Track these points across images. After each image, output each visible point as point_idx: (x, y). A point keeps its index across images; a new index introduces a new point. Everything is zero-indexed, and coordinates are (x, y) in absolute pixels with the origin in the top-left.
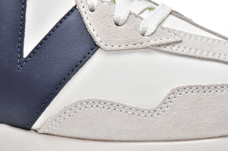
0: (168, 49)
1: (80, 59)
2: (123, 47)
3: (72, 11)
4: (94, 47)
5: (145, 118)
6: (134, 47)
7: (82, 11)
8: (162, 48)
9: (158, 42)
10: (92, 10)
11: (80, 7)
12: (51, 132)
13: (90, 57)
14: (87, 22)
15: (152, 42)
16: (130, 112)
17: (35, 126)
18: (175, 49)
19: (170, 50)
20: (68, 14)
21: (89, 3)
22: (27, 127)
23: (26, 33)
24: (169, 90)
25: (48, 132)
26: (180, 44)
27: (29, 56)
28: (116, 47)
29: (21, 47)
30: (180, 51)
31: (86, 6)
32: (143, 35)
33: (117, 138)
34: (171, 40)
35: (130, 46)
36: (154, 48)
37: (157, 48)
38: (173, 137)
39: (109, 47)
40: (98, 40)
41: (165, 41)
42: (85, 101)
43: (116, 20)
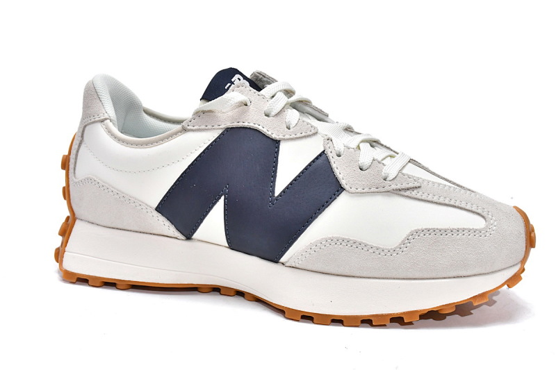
0: (408, 193)
1: (326, 200)
2: (366, 190)
3: (320, 155)
4: (340, 189)
5: (385, 257)
6: (376, 190)
7: (330, 155)
8: (402, 193)
9: (399, 186)
10: (339, 156)
11: (328, 152)
12: (297, 266)
13: (336, 198)
14: (334, 166)
15: (394, 187)
16: (371, 251)
17: (283, 259)
18: (414, 193)
19: (410, 195)
20: (317, 158)
21: (336, 149)
22: (275, 260)
23: (278, 174)
24: (408, 232)
25: (294, 266)
26: (418, 190)
27: (280, 195)
28: (360, 190)
29: (273, 187)
30: (418, 196)
31: (333, 151)
32: (385, 179)
33: (358, 275)
34: (411, 185)
35: (373, 189)
36: (395, 192)
37: (398, 192)
38: (411, 276)
39: (353, 190)
40: (343, 182)
41: (405, 186)
42: (330, 238)
43: (361, 165)
